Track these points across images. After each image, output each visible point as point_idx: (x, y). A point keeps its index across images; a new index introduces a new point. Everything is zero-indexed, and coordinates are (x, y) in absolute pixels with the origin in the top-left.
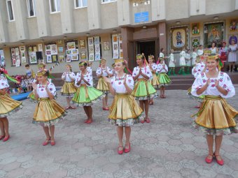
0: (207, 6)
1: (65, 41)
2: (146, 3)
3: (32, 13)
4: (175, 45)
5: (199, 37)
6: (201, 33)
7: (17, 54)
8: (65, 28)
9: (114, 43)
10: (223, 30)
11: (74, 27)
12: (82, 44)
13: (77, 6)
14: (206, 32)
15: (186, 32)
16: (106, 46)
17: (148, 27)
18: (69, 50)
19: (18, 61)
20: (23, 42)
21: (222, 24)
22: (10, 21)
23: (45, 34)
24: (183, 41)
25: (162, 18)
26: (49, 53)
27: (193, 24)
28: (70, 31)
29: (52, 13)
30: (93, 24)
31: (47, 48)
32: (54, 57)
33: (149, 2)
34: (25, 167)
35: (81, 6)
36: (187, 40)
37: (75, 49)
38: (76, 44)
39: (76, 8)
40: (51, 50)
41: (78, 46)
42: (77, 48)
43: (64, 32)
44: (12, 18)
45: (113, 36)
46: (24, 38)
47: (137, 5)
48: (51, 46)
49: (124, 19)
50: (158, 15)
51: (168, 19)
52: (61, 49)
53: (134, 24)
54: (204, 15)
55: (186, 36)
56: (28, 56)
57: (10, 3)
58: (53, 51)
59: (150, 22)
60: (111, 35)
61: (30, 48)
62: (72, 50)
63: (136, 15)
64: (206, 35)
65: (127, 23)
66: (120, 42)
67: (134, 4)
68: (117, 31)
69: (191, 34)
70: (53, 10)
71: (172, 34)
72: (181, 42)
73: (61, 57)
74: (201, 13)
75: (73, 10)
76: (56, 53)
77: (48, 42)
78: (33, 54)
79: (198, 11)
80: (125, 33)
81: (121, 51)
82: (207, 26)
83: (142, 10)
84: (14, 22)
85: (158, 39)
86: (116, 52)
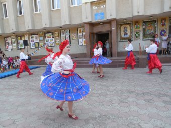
0: (145, 8)
1: (45, 32)
2: (102, 6)
3: (21, 13)
4: (123, 36)
5: (140, 30)
6: (141, 27)
7: (9, 41)
8: (45, 23)
9: (79, 34)
10: (156, 25)
11: (51, 23)
12: (57, 35)
13: (53, 8)
14: (144, 27)
15: (130, 27)
16: (73, 36)
17: (104, 23)
18: (47, 39)
19: (10, 47)
20: (14, 33)
21: (155, 21)
22: (5, 18)
23: (30, 28)
24: (129, 33)
25: (113, 17)
26: (33, 41)
27: (135, 21)
28: (48, 25)
29: (35, 12)
30: (65, 20)
31: (32, 38)
32: (37, 44)
33: (104, 5)
34: (17, 123)
35: (56, 8)
36: (131, 33)
37: (51, 38)
38: (53, 34)
39: (52, 9)
40: (34, 39)
41: (54, 36)
42: (53, 37)
43: (44, 26)
44: (6, 16)
45: (79, 29)
46: (14, 30)
47: (96, 7)
48: (34, 36)
49: (87, 17)
50: (111, 15)
51: (118, 18)
52: (42, 38)
53: (94, 21)
54: (143, 15)
55: (131, 30)
56: (18, 43)
57: (5, 5)
58: (36, 39)
59: (105, 19)
60: (78, 28)
61: (19, 37)
62: (49, 39)
63: (95, 14)
64: (144, 29)
65: (89, 20)
66: (84, 33)
67: (94, 7)
68: (82, 25)
69: (134, 29)
70: (36, 10)
71: (120, 28)
72: (127, 34)
73: (41, 44)
74: (141, 13)
75: (50, 11)
76: (38, 41)
77: (32, 33)
78: (21, 42)
79: (139, 12)
80: (87, 27)
81: (85, 39)
82: (145, 22)
83: (100, 11)
84: (7, 19)
85: (111, 32)
86: (81, 40)
